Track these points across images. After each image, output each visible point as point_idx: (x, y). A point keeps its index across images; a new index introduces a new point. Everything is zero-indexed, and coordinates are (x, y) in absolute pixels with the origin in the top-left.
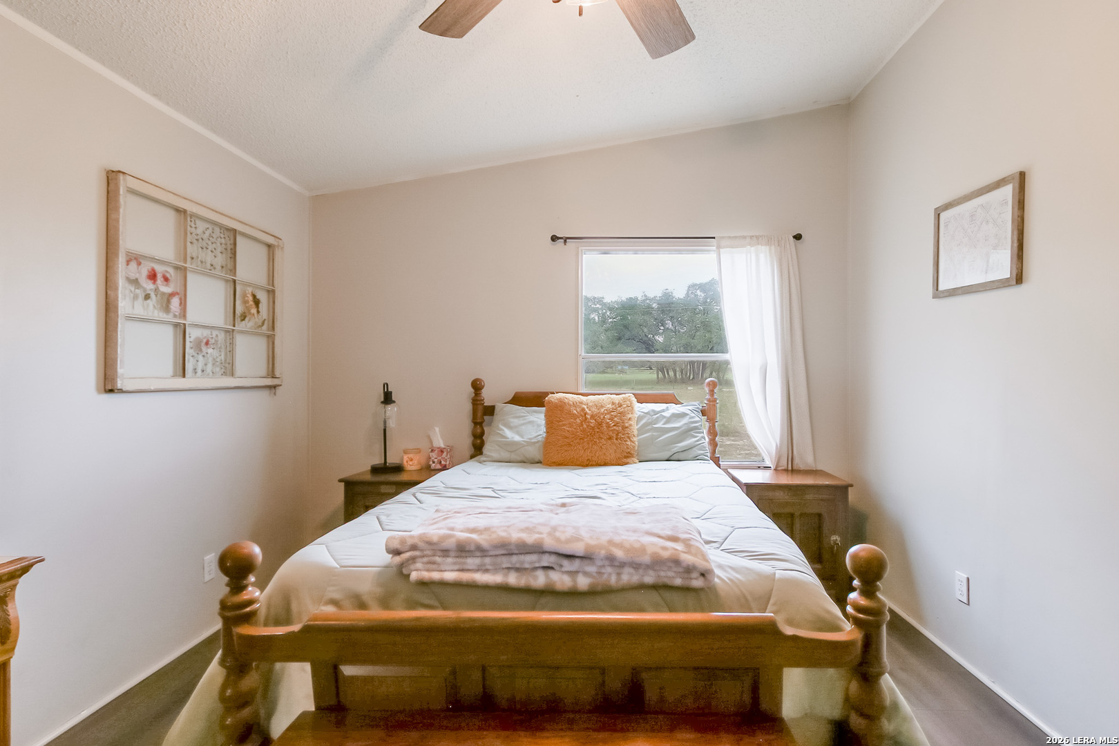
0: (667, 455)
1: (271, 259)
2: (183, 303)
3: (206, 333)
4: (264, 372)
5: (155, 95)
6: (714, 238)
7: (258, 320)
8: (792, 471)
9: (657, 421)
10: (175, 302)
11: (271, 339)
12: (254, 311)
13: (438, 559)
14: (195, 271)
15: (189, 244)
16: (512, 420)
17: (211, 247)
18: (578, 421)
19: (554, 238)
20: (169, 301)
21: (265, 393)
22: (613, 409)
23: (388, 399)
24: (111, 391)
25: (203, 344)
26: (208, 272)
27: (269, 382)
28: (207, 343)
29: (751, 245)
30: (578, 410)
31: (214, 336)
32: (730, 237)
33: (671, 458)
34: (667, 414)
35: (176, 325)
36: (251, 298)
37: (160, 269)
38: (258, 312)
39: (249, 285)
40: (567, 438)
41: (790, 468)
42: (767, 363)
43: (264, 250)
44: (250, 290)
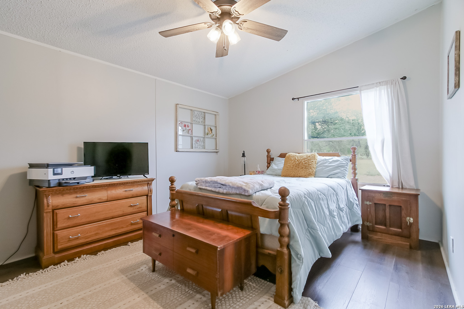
0: (327, 175)
1: (216, 118)
2: (192, 131)
3: (198, 138)
4: (214, 149)
5: (185, 85)
6: (358, 87)
7: (212, 135)
8: (402, 188)
9: (326, 163)
10: (190, 131)
11: (216, 139)
12: (211, 132)
13: (202, 184)
14: (194, 124)
15: (193, 117)
16: (277, 162)
17: (199, 117)
18: (293, 162)
19: (293, 99)
20: (189, 131)
21: (215, 153)
22: (306, 158)
23: (244, 155)
24: (177, 151)
25: (197, 141)
26: (198, 123)
27: (215, 151)
28: (198, 141)
29: (377, 87)
30: (294, 158)
31: (200, 139)
32: (365, 85)
33: (329, 177)
34: (330, 160)
35: (191, 137)
36: (210, 129)
37: (186, 124)
38: (212, 132)
39: (209, 126)
40: (288, 167)
41: (400, 187)
42: (384, 139)
43: (214, 115)
44: (209, 127)
